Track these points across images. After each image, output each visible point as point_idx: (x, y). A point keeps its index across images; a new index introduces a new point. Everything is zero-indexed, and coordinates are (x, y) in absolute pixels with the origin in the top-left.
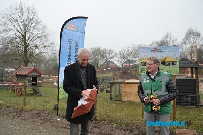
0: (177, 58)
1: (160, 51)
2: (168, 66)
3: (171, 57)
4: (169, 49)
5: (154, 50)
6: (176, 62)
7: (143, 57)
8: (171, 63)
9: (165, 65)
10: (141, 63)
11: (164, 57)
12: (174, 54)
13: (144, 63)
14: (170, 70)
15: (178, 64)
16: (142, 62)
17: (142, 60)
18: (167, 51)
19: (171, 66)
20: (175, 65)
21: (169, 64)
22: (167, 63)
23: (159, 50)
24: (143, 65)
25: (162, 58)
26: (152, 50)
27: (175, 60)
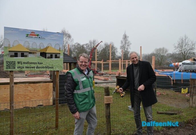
0: (61, 49)
1: (39, 37)
2: (49, 59)
3: (53, 46)
4: (52, 36)
5: (31, 35)
6: (60, 53)
7: (11, 44)
8: (54, 55)
9: (46, 58)
10: (8, 53)
11: (45, 47)
12: (58, 44)
13: (13, 54)
14: (52, 65)
15: (62, 56)
16: (9, 51)
17: (9, 47)
18: (48, 38)
19: (54, 59)
20: (59, 57)
21: (51, 57)
22: (48, 55)
23: (38, 35)
24: (11, 56)
25: (42, 48)
26: (28, 35)
27: (59, 52)
